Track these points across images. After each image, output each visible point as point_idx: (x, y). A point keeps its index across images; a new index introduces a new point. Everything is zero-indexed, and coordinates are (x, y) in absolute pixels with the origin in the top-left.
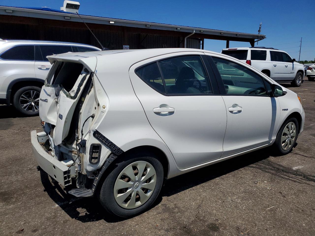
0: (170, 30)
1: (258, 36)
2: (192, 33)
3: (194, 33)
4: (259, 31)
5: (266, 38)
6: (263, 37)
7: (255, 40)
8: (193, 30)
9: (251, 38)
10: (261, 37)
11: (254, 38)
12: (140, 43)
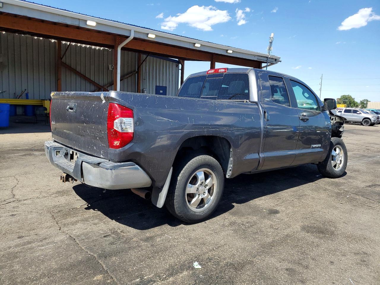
0: (69, 22)
1: (267, 57)
2: (129, 37)
3: (132, 37)
5: (281, 62)
6: (276, 60)
7: (263, 64)
8: (130, 30)
9: (255, 59)
10: (273, 60)
11: (260, 61)
12: (62, 59)
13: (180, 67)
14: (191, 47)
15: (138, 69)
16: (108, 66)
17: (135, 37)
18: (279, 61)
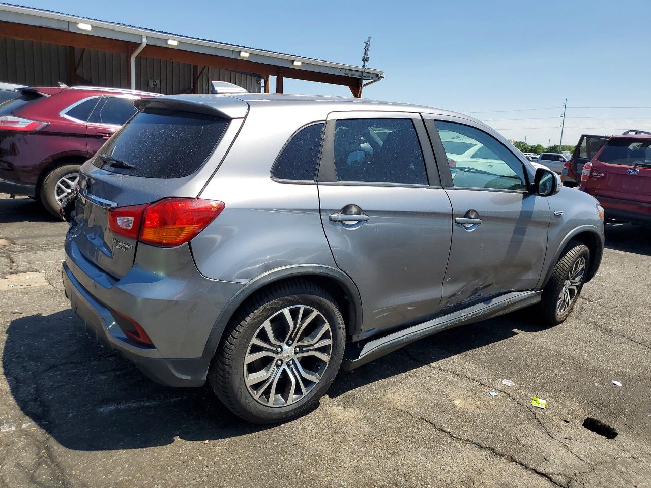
1: (362, 72)
2: (141, 44)
3: (144, 45)
4: (365, 59)
5: (383, 78)
6: (377, 75)
7: (364, 82)
9: (342, 74)
10: (372, 76)
11: (350, 76)
12: (76, 70)
13: (263, 85)
14: (235, 57)
15: (193, 86)
16: (148, 81)
17: (148, 43)
18: (381, 77)
